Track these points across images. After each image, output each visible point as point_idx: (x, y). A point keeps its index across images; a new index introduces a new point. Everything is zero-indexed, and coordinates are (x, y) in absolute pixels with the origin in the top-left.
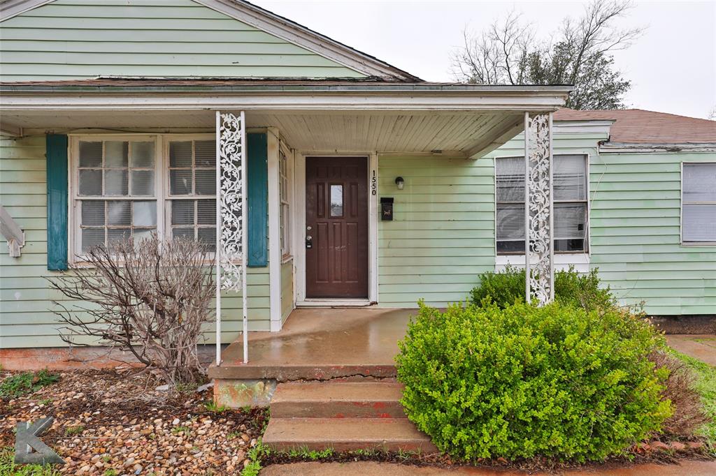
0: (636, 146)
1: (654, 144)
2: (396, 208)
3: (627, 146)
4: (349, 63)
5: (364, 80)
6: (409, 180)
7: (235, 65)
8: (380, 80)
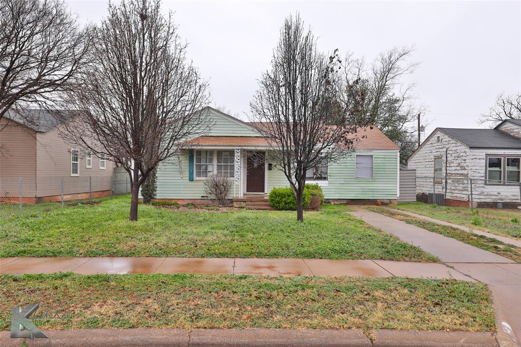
2: (273, 166)
8: (268, 137)
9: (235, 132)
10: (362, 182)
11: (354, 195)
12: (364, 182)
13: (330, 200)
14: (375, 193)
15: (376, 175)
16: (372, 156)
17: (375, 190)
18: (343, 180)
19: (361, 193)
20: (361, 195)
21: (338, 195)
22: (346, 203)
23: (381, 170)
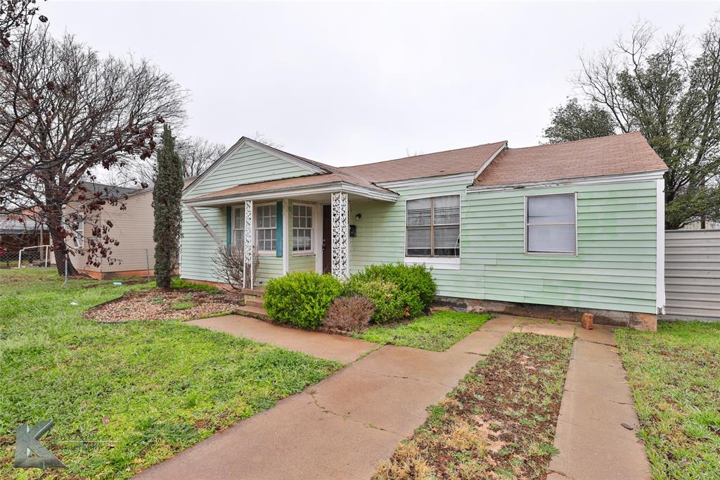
0: (491, 187)
1: (504, 185)
2: (358, 230)
3: (484, 187)
4: (308, 168)
5: (313, 175)
6: (363, 216)
7: (274, 175)
8: (318, 174)
9: (276, 172)
10: (543, 263)
11: (522, 294)
12: (550, 264)
13: (466, 302)
14: (581, 292)
15: (583, 245)
16: (572, 195)
17: (582, 285)
18: (495, 256)
19: (541, 289)
20: (541, 295)
21: (483, 291)
22: (502, 310)
23: (599, 230)
